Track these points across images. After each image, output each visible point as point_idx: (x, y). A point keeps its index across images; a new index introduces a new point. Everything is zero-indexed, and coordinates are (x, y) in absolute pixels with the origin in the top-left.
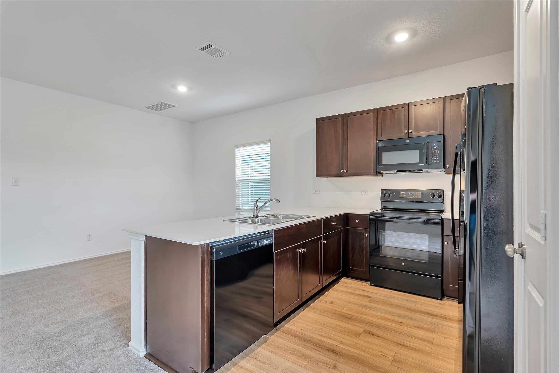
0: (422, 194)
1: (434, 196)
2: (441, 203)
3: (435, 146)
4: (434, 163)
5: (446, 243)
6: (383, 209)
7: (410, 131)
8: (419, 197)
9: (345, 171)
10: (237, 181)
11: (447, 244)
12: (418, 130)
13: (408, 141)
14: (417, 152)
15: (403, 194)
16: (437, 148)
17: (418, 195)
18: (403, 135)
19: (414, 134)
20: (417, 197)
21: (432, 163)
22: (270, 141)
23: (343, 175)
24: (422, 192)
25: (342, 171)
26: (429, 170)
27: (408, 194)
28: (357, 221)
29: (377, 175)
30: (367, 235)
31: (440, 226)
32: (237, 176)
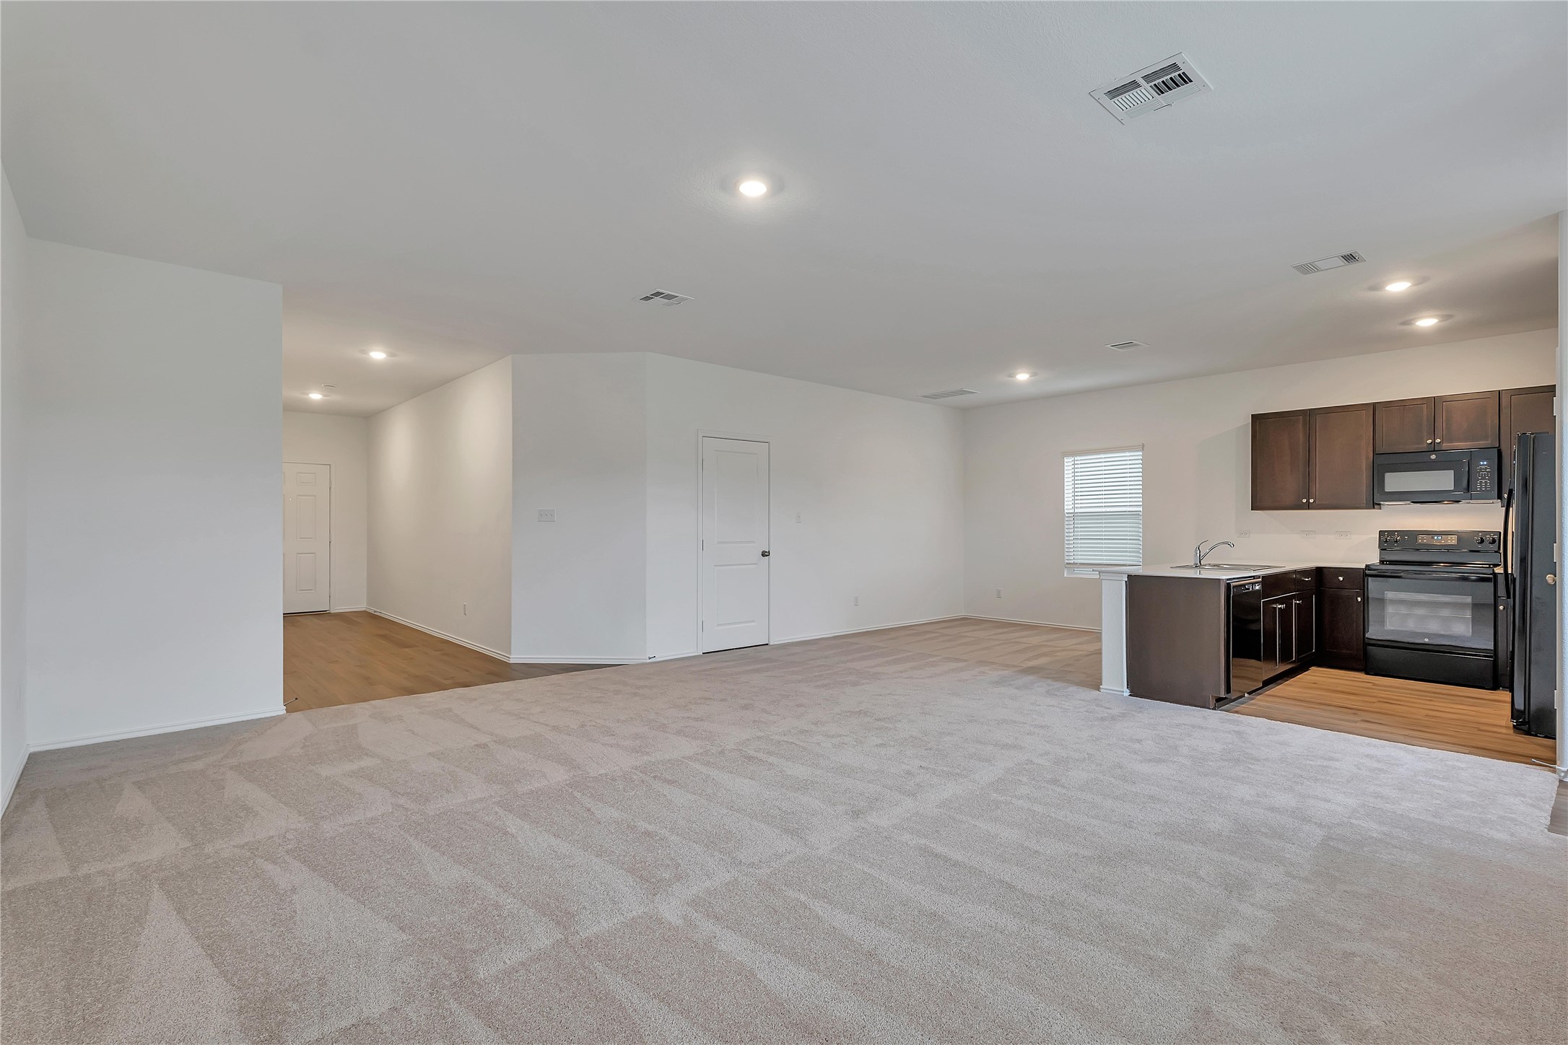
0: (1459, 540)
1: (1482, 541)
2: (1496, 552)
3: (1483, 465)
4: (1481, 490)
5: (1501, 608)
6: (1382, 562)
7: (1438, 441)
8: (1454, 542)
9: (1311, 501)
10: (1067, 515)
11: (1504, 609)
12: (1451, 441)
13: (1433, 457)
14: (1450, 474)
15: (1423, 539)
16: (1486, 468)
17: (1453, 540)
18: (1423, 447)
19: (1445, 445)
20: (1449, 542)
21: (1478, 491)
22: (1142, 448)
23: (1308, 506)
24: (1461, 536)
25: (1305, 501)
26: (1471, 501)
27: (1433, 538)
28: (1341, 579)
29: (1374, 508)
30: (1359, 599)
31: (1492, 584)
32: (1068, 507)
